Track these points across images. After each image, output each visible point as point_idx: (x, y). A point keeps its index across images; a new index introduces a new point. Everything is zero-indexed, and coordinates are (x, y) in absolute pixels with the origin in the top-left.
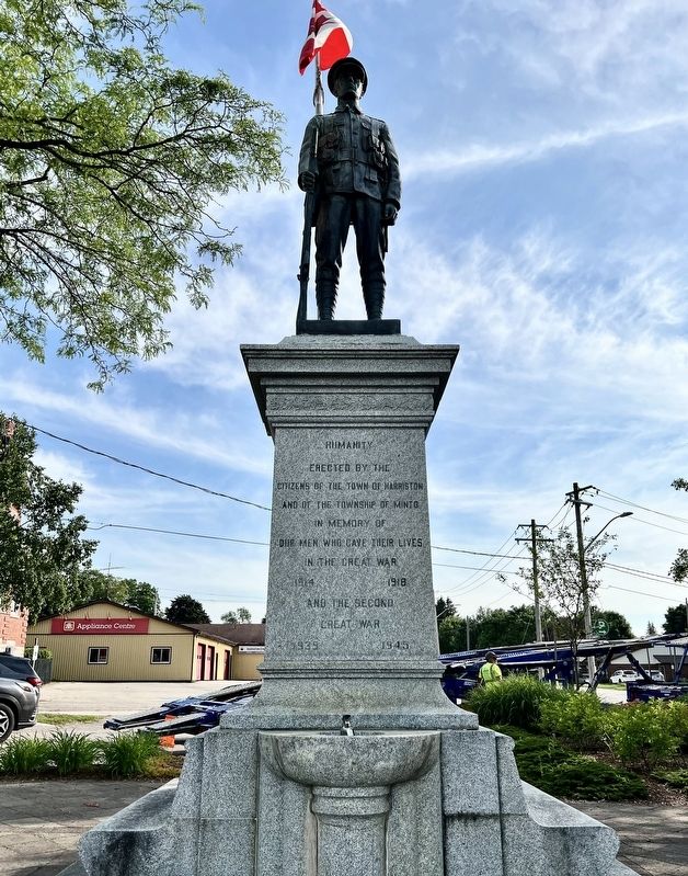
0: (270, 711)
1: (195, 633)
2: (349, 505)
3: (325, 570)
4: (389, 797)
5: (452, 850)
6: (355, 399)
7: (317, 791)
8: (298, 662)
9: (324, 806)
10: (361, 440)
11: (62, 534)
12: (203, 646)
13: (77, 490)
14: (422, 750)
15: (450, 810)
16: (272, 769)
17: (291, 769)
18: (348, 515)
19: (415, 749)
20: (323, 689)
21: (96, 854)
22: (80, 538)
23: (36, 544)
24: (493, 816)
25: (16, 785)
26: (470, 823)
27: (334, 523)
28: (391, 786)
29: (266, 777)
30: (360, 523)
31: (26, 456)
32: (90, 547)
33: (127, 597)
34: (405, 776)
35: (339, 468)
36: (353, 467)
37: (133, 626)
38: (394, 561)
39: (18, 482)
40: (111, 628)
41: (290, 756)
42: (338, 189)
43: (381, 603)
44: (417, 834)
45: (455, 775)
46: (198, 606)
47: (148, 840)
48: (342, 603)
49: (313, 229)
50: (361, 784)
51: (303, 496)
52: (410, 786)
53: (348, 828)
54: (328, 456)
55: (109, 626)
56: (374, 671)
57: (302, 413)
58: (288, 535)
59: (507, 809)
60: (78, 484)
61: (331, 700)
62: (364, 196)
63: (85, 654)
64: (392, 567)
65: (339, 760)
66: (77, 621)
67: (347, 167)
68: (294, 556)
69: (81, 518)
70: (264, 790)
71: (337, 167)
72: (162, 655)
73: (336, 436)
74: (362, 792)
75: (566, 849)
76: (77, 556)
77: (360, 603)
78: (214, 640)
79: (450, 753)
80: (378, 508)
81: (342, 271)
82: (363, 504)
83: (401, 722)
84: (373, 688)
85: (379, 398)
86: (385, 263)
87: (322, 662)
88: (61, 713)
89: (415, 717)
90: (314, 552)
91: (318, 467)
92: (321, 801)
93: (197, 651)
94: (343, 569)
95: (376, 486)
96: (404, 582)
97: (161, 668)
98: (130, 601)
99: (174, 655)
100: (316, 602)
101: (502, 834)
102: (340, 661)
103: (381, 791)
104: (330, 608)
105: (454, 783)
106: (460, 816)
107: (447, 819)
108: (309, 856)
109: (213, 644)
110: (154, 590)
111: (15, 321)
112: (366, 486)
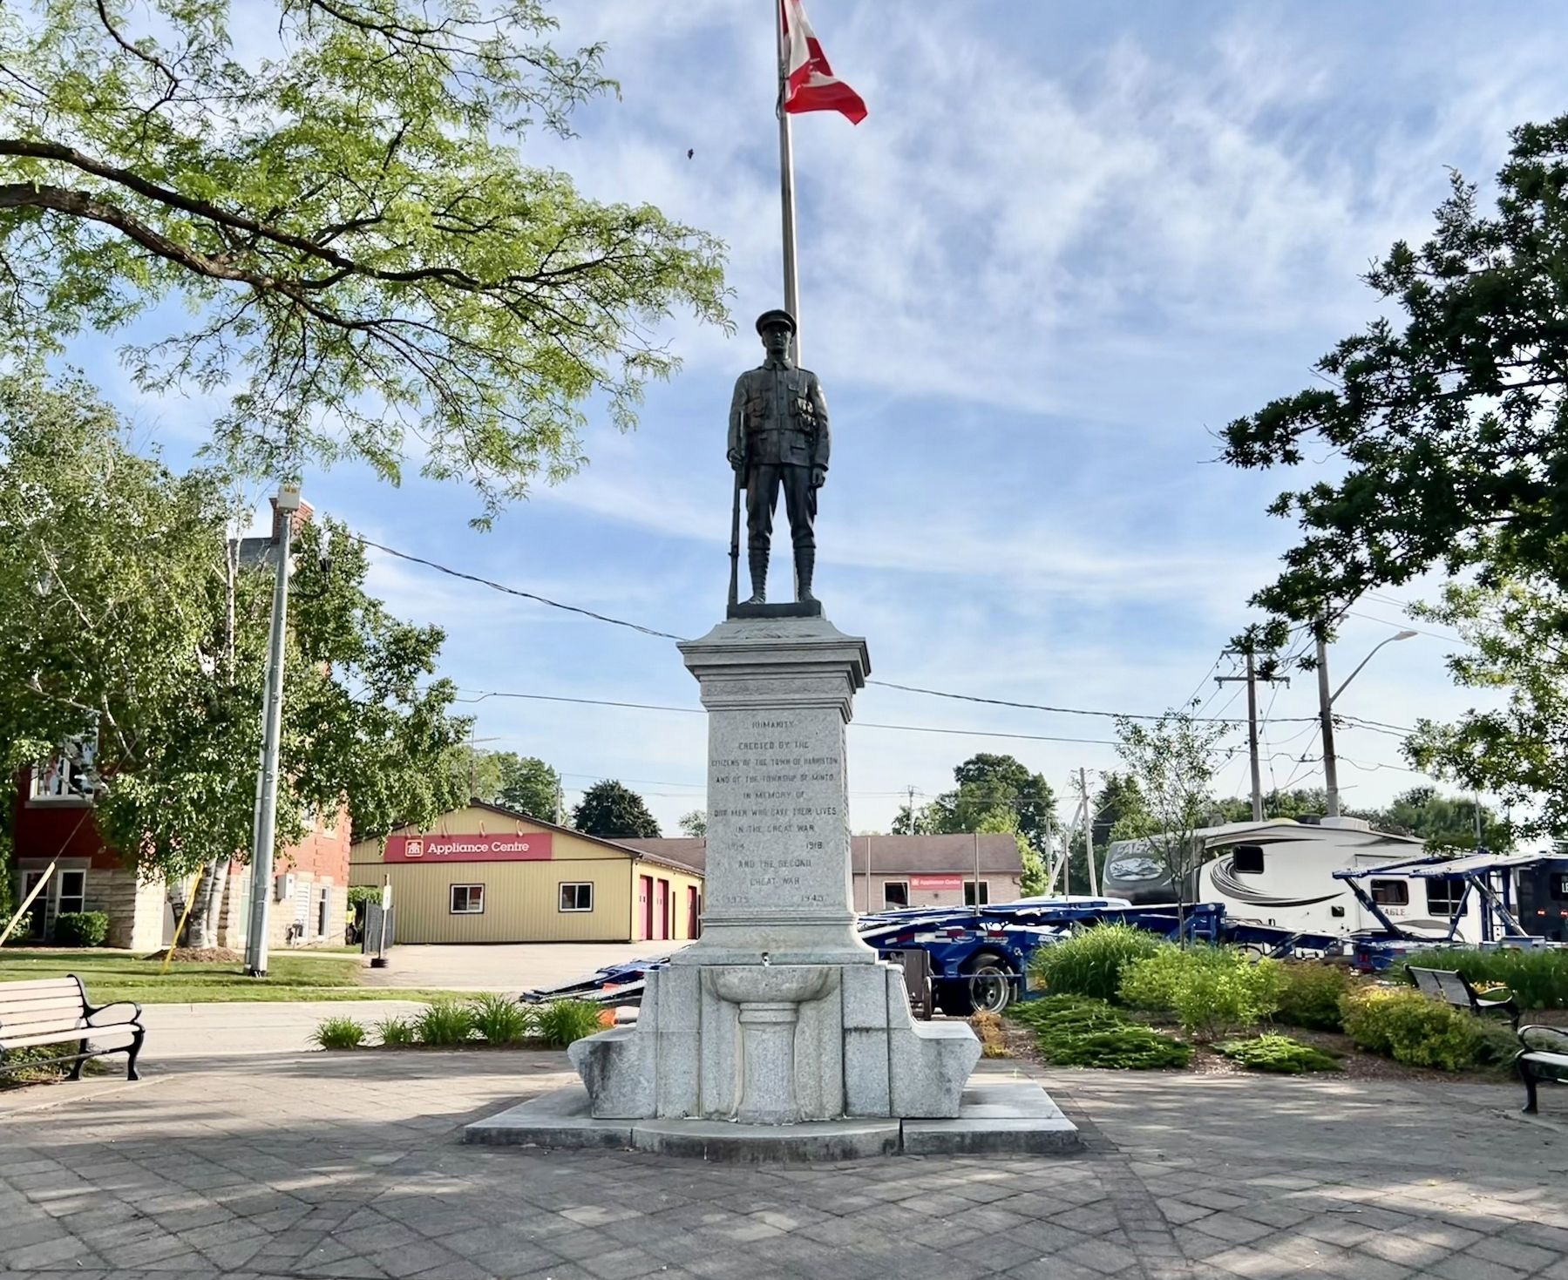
0: (709, 951)
1: (634, 856)
2: (774, 779)
3: (753, 835)
4: (796, 1011)
5: (849, 1055)
6: (777, 683)
7: (743, 1006)
8: (732, 912)
9: (747, 1017)
10: (784, 720)
11: (418, 710)
12: (649, 880)
13: (437, 637)
14: (819, 977)
15: (849, 1024)
16: (710, 993)
17: (723, 991)
18: (772, 787)
19: (813, 977)
20: (753, 934)
21: (582, 1057)
22: (445, 714)
23: (377, 726)
24: (883, 1029)
25: (446, 1054)
26: (864, 1034)
27: (760, 795)
28: (798, 1002)
29: (706, 999)
30: (783, 794)
31: (353, 583)
32: (462, 724)
33: (501, 786)
34: (807, 995)
35: (764, 746)
36: (776, 745)
37: (524, 847)
38: (812, 827)
39: (343, 628)
40: (488, 852)
41: (721, 981)
42: (766, 461)
43: (801, 863)
44: (820, 1041)
45: (852, 999)
46: (635, 801)
47: (621, 1046)
48: (768, 864)
49: (743, 493)
50: (772, 1000)
51: (733, 772)
52: (813, 1004)
53: (764, 1031)
54: (753, 735)
55: (484, 848)
56: (794, 919)
57: (731, 698)
58: (721, 807)
59: (893, 1025)
60: (438, 628)
61: (759, 943)
62: (791, 466)
63: (445, 898)
64: (810, 832)
65: (755, 982)
66: (428, 841)
67: (775, 436)
68: (727, 824)
69: (443, 684)
70: (706, 1009)
71: (764, 436)
72: (579, 896)
73: (762, 716)
74: (774, 1006)
75: (940, 1054)
76: (440, 741)
77: (783, 863)
78: (669, 867)
79: (850, 982)
80: (798, 782)
81: (773, 538)
82: (786, 778)
83: (812, 959)
84: (794, 933)
85: (798, 683)
86: (814, 530)
87: (752, 913)
88: (441, 989)
89: (822, 955)
90: (744, 821)
91: (746, 745)
92: (745, 1013)
93: (639, 888)
94: (768, 836)
95: (797, 762)
96: (820, 845)
97: (578, 920)
98: (507, 793)
99: (597, 896)
100: (746, 864)
101: (889, 1043)
102: (766, 911)
103: (788, 1005)
104: (758, 868)
105: (851, 1005)
106: (856, 1029)
107: (845, 1031)
108: (738, 1054)
109: (666, 875)
110: (550, 772)
111: (362, 429)
112: (788, 762)
